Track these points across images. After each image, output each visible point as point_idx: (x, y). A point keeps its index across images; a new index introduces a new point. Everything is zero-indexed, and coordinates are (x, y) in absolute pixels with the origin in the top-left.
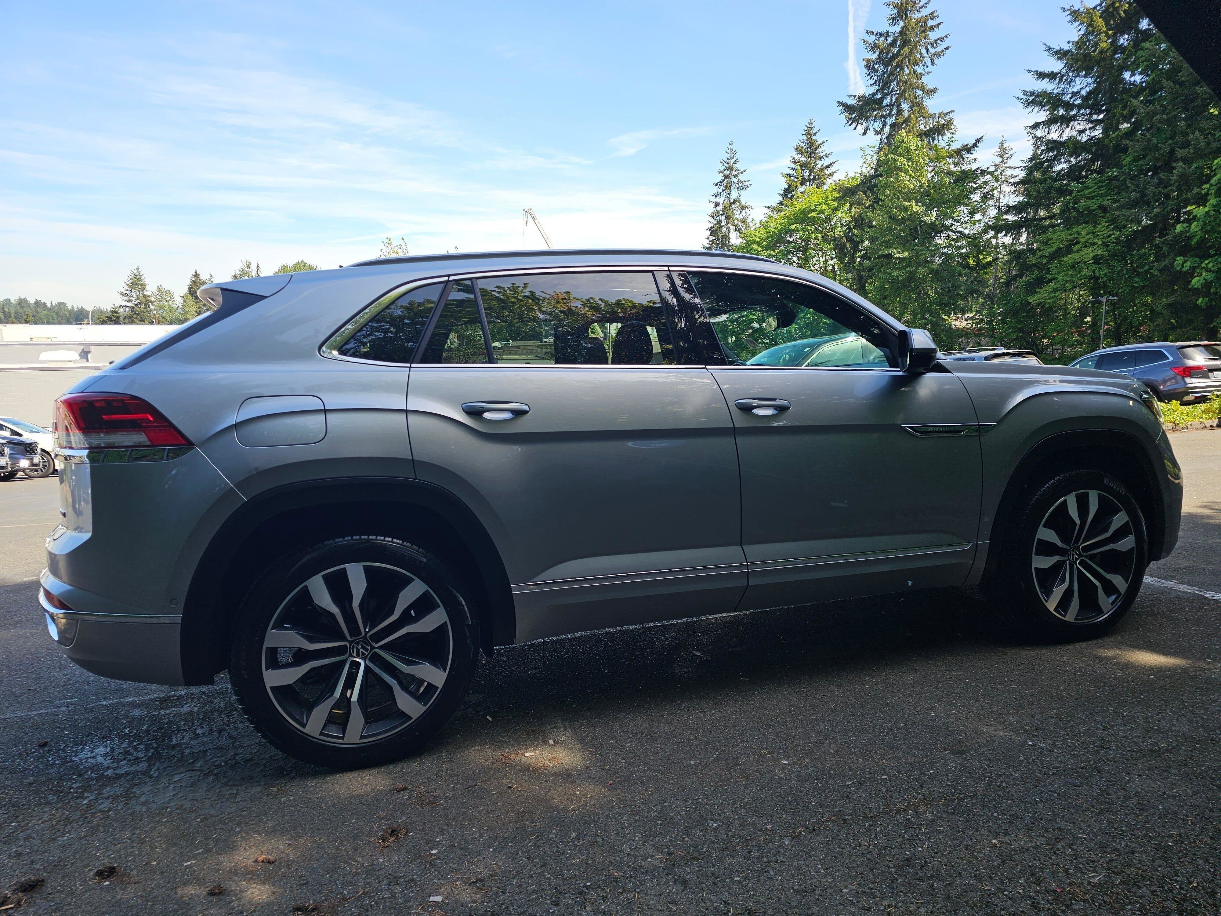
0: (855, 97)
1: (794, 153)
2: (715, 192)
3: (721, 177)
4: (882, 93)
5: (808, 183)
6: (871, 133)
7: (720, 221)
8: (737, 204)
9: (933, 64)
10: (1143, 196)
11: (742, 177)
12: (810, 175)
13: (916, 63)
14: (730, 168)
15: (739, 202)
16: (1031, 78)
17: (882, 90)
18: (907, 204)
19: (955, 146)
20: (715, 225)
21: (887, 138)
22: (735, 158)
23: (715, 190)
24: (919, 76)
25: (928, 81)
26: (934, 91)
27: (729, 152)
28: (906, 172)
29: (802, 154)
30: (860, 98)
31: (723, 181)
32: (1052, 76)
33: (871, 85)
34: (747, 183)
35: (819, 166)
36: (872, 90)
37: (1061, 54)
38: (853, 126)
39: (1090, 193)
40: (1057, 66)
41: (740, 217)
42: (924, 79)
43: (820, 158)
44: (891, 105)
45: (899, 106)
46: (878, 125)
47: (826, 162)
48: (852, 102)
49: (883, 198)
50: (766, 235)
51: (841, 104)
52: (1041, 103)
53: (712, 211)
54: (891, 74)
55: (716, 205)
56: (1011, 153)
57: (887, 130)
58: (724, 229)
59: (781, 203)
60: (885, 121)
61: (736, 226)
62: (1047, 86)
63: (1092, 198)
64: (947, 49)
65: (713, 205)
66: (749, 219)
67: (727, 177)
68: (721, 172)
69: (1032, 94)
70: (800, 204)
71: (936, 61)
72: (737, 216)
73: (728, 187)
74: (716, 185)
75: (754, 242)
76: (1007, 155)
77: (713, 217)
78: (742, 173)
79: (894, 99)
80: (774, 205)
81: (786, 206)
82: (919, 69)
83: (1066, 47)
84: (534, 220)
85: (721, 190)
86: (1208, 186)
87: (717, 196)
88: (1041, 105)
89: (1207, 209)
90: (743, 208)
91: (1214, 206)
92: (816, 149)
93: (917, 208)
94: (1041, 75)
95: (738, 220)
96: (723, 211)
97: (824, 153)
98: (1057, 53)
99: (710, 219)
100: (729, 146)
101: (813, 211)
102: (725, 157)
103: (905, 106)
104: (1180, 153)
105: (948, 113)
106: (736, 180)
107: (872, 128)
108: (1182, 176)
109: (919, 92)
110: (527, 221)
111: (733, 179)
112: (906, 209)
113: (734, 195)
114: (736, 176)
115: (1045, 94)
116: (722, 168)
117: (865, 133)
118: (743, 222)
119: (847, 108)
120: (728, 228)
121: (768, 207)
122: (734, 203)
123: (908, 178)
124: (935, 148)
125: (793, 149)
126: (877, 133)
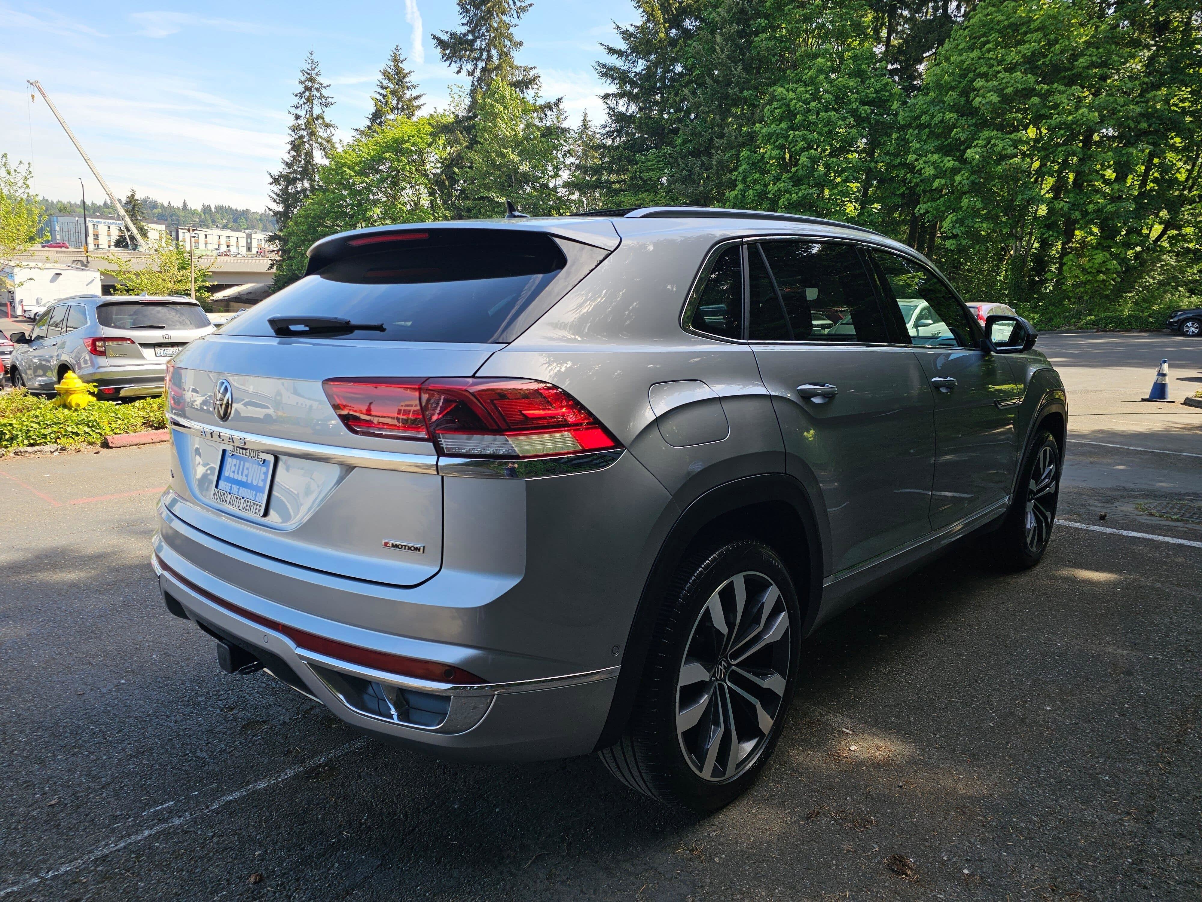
0: (447, 33)
1: (380, 77)
2: (295, 103)
3: (301, 88)
4: (473, 35)
5: (396, 112)
6: (464, 72)
7: (301, 137)
8: (320, 121)
9: (518, 17)
10: (691, 174)
11: (324, 92)
12: (398, 104)
13: (504, 13)
14: (311, 80)
15: (323, 118)
16: (603, 50)
17: (472, 31)
18: (505, 151)
19: (541, 102)
20: (296, 139)
21: (477, 81)
22: (317, 70)
23: (296, 101)
24: (508, 27)
25: (517, 34)
26: (520, 44)
27: (309, 61)
28: (503, 119)
29: (389, 79)
30: (452, 35)
31: (304, 92)
32: (620, 53)
33: (463, 24)
34: (330, 100)
35: (408, 96)
36: (463, 30)
37: (627, 35)
38: (448, 63)
39: (652, 165)
40: (622, 45)
41: (325, 135)
42: (512, 30)
43: (408, 88)
44: (481, 50)
45: (489, 51)
46: (469, 66)
47: (415, 93)
48: (445, 38)
49: (482, 141)
50: (359, 159)
51: (435, 37)
52: (612, 76)
53: (293, 124)
54: (482, 18)
55: (297, 117)
56: (566, 115)
57: (478, 73)
58: (307, 145)
59: (369, 128)
60: (476, 64)
61: (321, 144)
62: (614, 61)
63: (653, 170)
64: (531, 5)
65: (293, 118)
66: (335, 139)
67: (307, 89)
68: (302, 82)
69: (604, 66)
70: (392, 133)
71: (521, 15)
72: (321, 134)
73: (309, 100)
74: (296, 95)
75: (345, 165)
76: (563, 117)
77: (294, 130)
78: (325, 87)
79: (484, 43)
80: (362, 129)
81: (375, 131)
82: (506, 19)
83: (631, 29)
84: (44, 97)
85: (302, 102)
86: (736, 173)
87: (297, 107)
88: (613, 79)
89: (736, 192)
90: (328, 126)
91: (741, 190)
92: (404, 77)
93: (514, 157)
94: (612, 51)
95: (321, 138)
96: (306, 126)
97: (412, 84)
98: (624, 32)
99: (290, 132)
100: (310, 56)
101: (406, 142)
102: (305, 66)
103: (494, 52)
104: (717, 142)
105: (531, 68)
106: (318, 95)
107: (465, 69)
108: (719, 162)
109: (507, 43)
110: (33, 97)
111: (315, 92)
112: (503, 156)
113: (317, 110)
114: (318, 90)
115: (614, 69)
116: (303, 78)
117: (459, 72)
118: (328, 141)
119: (442, 44)
120: (311, 145)
121: (356, 130)
122: (317, 119)
123: (504, 126)
124: (523, 101)
125: (380, 74)
126: (470, 74)
